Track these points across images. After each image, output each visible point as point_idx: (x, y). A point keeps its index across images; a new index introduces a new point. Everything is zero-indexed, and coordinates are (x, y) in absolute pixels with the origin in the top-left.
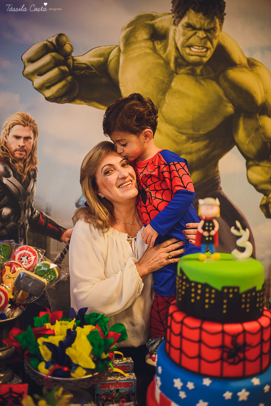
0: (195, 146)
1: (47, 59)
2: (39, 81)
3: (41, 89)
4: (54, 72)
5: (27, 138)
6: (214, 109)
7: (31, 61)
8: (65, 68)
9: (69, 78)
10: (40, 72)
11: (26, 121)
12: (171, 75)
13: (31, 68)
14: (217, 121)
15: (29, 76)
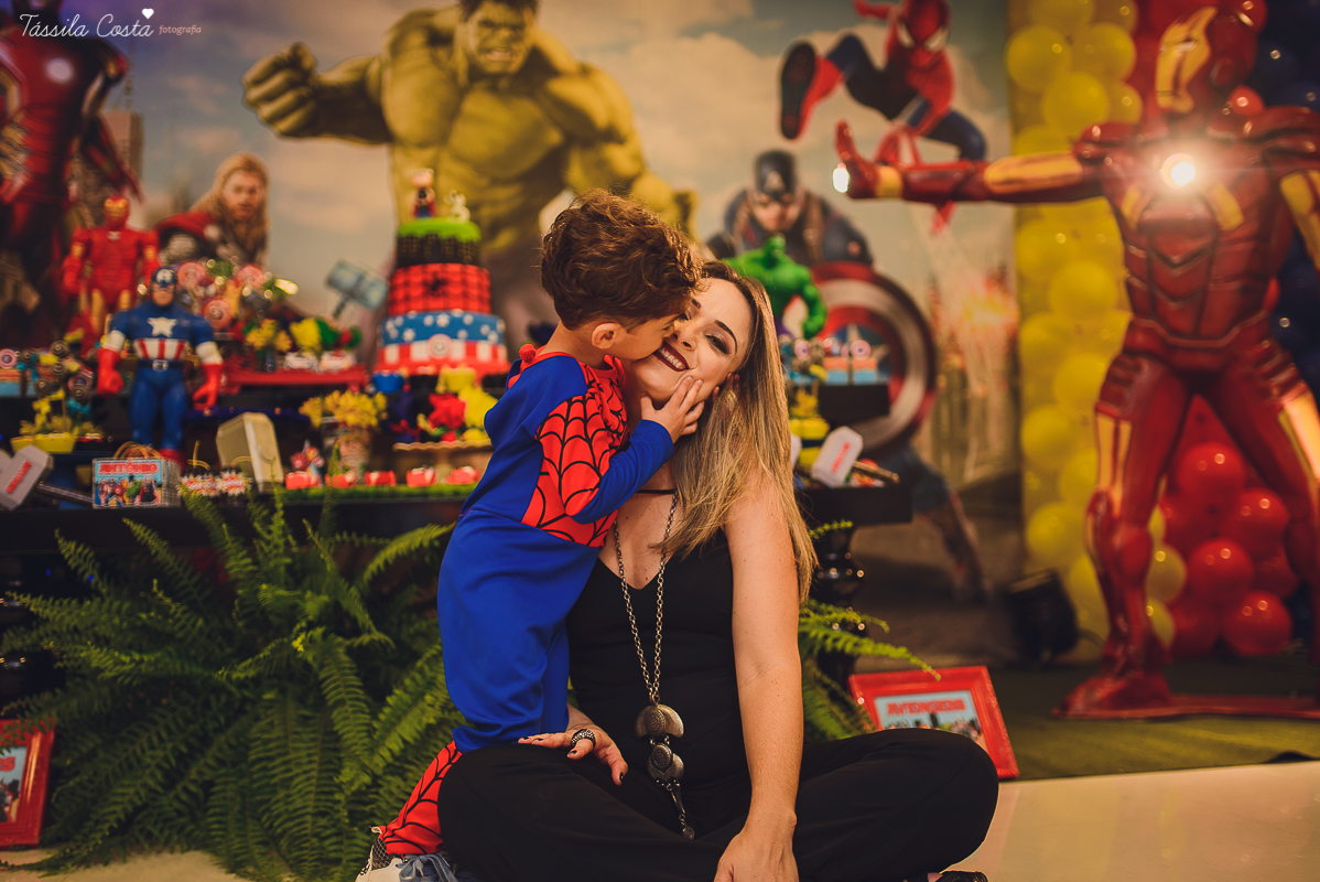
0: (503, 193)
1: (277, 80)
2: (267, 110)
3: (272, 120)
4: (287, 99)
5: (252, 191)
6: (529, 139)
7: (258, 82)
8: (304, 91)
9: (310, 106)
10: (269, 98)
11: (251, 167)
12: (461, 93)
13: (256, 93)
14: (533, 157)
15: (255, 105)
